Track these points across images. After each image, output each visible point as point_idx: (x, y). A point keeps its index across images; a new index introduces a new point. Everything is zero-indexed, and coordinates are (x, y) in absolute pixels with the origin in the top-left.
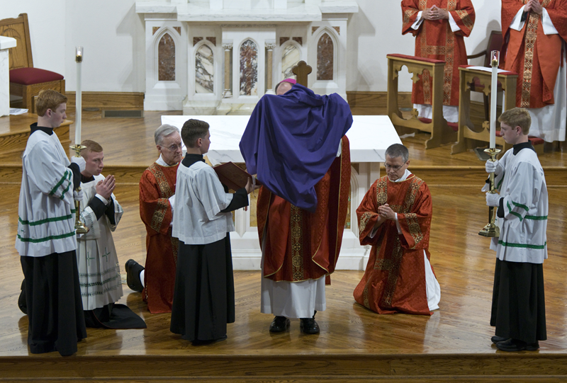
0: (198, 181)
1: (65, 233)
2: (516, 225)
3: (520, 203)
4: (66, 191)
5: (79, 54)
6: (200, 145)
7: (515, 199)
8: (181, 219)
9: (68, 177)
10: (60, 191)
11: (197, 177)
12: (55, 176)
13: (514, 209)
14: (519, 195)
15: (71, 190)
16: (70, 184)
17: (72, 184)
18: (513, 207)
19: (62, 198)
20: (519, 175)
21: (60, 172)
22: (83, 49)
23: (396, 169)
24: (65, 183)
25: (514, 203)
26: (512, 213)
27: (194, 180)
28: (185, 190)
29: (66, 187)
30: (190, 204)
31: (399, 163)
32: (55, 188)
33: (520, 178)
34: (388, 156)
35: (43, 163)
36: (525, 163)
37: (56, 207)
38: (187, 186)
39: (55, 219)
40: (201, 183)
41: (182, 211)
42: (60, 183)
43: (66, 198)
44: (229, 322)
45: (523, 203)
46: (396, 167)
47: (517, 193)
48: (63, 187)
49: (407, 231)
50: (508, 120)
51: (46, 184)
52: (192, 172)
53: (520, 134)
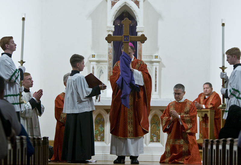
0: (77, 81)
1: (14, 102)
2: (233, 100)
3: (235, 89)
4: (17, 78)
5: (24, 17)
6: (79, 67)
7: (233, 87)
8: (68, 103)
9: (17, 72)
10: (14, 78)
11: (77, 79)
12: (11, 71)
13: (232, 92)
14: (235, 85)
15: (19, 78)
16: (19, 75)
17: (20, 76)
18: (232, 91)
19: (15, 81)
20: (236, 76)
21: (14, 69)
22: (25, 14)
23: (179, 95)
24: (16, 74)
25: (233, 89)
26: (232, 94)
27: (75, 81)
28: (71, 87)
29: (17, 76)
30: (72, 94)
31: (180, 92)
32: (12, 76)
33: (236, 77)
34: (175, 89)
35: (5, 65)
36: (239, 71)
37: (11, 88)
38: (71, 85)
39: (10, 95)
40: (78, 82)
41: (68, 98)
42: (14, 74)
43: (17, 81)
44: (92, 155)
45: (237, 89)
46: (179, 94)
47: (234, 84)
48: (15, 76)
49: (185, 122)
50: (230, 53)
51: (7, 75)
52: (74, 78)
53: (236, 59)
